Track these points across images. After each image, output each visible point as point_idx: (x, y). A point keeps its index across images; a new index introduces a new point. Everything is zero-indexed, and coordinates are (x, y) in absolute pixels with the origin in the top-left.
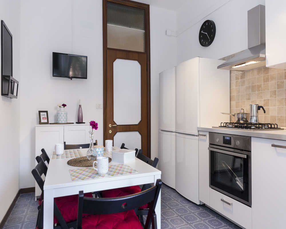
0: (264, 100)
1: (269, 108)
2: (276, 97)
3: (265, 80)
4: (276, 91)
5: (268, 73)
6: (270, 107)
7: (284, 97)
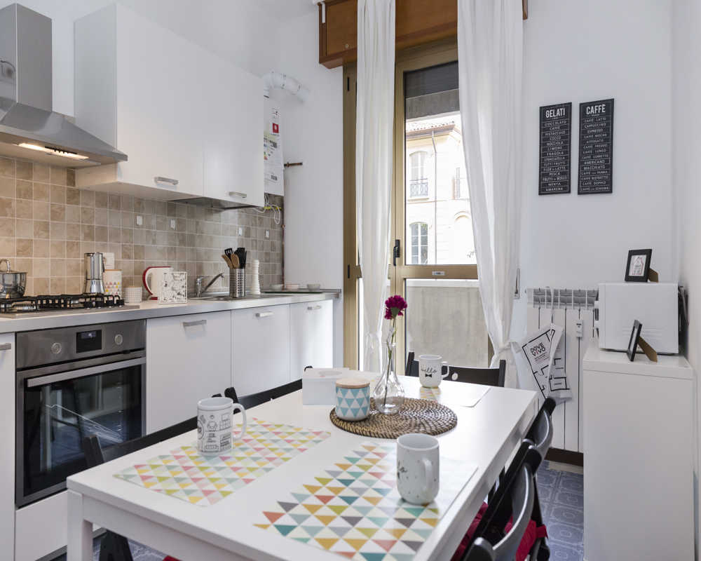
0: (20, 241)
1: (31, 260)
2: (48, 237)
3: (22, 192)
4: (48, 224)
5: (30, 177)
6: (33, 258)
7: (66, 240)
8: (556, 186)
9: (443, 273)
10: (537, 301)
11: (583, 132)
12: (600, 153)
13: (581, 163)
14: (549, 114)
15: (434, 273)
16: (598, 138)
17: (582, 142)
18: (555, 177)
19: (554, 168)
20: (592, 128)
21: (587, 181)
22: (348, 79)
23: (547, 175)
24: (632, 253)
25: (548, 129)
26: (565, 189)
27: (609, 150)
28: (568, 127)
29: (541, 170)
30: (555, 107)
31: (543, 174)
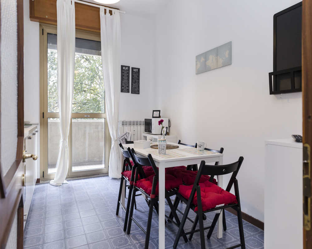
8: (126, 90)
9: (89, 116)
10: (123, 124)
11: (132, 76)
12: (137, 83)
13: (132, 84)
14: (124, 68)
15: (85, 116)
16: (136, 78)
17: (132, 79)
18: (125, 87)
19: (125, 85)
20: (135, 75)
21: (134, 90)
22: (43, 30)
23: (123, 86)
24: (154, 111)
25: (123, 73)
26: (128, 91)
27: (139, 82)
28: (129, 73)
29: (121, 85)
30: (126, 67)
31: (122, 86)
